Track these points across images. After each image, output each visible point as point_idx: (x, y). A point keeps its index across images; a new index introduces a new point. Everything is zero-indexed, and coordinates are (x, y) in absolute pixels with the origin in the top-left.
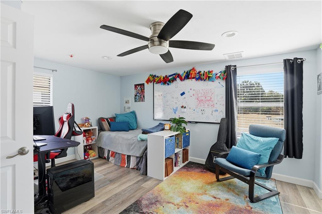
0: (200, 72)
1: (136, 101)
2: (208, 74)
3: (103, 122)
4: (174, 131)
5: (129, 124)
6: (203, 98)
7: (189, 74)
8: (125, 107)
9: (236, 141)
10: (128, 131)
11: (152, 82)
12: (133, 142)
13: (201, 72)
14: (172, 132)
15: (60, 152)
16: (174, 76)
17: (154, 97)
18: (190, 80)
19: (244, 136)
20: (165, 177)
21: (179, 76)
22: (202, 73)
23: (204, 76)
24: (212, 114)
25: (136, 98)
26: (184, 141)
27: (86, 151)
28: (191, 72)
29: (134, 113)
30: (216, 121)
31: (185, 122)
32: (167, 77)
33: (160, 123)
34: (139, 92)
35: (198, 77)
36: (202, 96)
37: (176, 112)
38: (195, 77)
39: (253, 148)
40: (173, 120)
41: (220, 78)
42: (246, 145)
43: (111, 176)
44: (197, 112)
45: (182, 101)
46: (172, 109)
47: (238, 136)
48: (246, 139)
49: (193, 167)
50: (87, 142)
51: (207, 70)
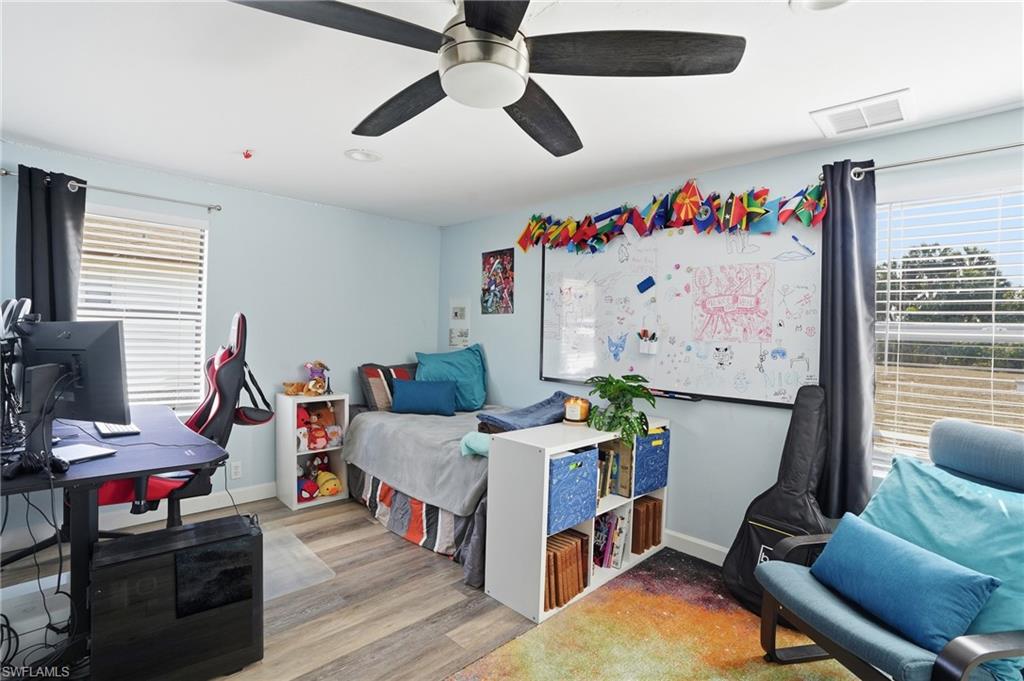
0: (716, 197)
1: (485, 311)
2: (745, 205)
3: (371, 380)
4: (599, 429)
5: (458, 388)
6: (726, 303)
7: (672, 209)
8: (451, 331)
9: (865, 489)
10: (453, 415)
11: (540, 244)
12: (448, 457)
13: (719, 197)
14: (592, 430)
15: (187, 479)
16: (614, 217)
17: (546, 297)
18: (674, 230)
19: (903, 472)
20: (546, 609)
21: (633, 216)
22: (722, 201)
23: (728, 211)
24: (760, 368)
25: (487, 301)
26: (640, 465)
27: (310, 473)
28: (679, 200)
29: (477, 352)
30: (776, 394)
31: (649, 395)
32: (590, 221)
33: (558, 394)
34: (495, 281)
35: (704, 217)
36: (721, 295)
37: (621, 355)
38: (694, 217)
39: (949, 539)
40: (603, 385)
41: (799, 220)
42: (915, 518)
43: (356, 578)
44: (698, 356)
45: (643, 312)
46: (606, 341)
47: (874, 467)
48: (912, 490)
49: (673, 574)
50: (312, 446)
51: (741, 190)
